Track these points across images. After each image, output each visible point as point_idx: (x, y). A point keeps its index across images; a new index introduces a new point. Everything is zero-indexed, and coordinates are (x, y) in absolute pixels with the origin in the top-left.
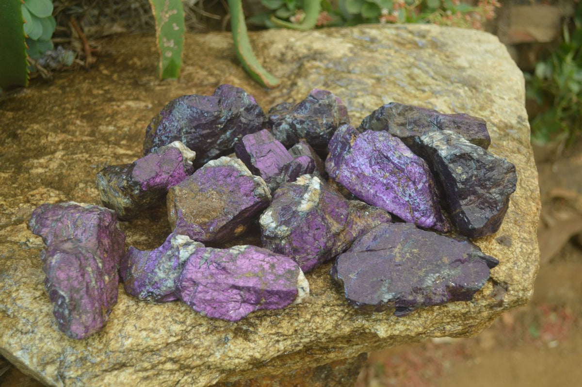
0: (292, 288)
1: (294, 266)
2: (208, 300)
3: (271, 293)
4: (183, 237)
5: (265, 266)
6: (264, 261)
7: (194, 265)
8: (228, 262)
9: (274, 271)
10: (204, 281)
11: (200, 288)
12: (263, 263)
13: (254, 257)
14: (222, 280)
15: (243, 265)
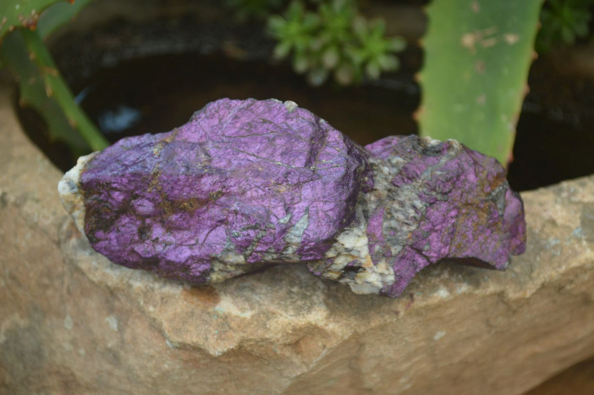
2: (280, 136)
5: (161, 231)
6: (166, 244)
12: (166, 238)
13: (189, 250)
14: (253, 186)
15: (210, 227)
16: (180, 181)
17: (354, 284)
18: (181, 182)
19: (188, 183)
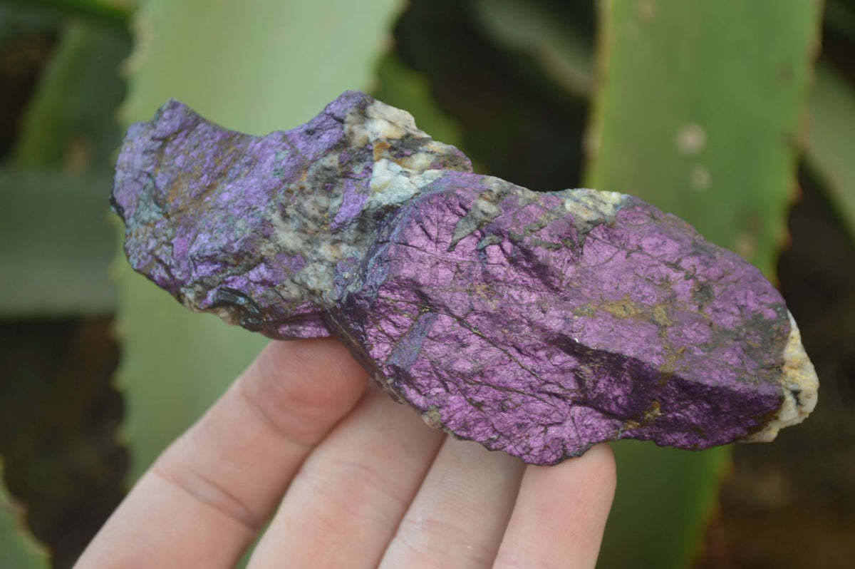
0: (765, 389)
1: (774, 307)
2: (462, 375)
3: (690, 391)
4: (393, 112)
5: (678, 288)
6: (676, 266)
7: (433, 232)
8: (558, 248)
9: (709, 310)
10: (459, 300)
11: (444, 323)
12: (674, 275)
13: (643, 246)
14: (525, 308)
15: (605, 269)
16: (633, 348)
17: (409, 126)
18: (632, 346)
19: (623, 342)
